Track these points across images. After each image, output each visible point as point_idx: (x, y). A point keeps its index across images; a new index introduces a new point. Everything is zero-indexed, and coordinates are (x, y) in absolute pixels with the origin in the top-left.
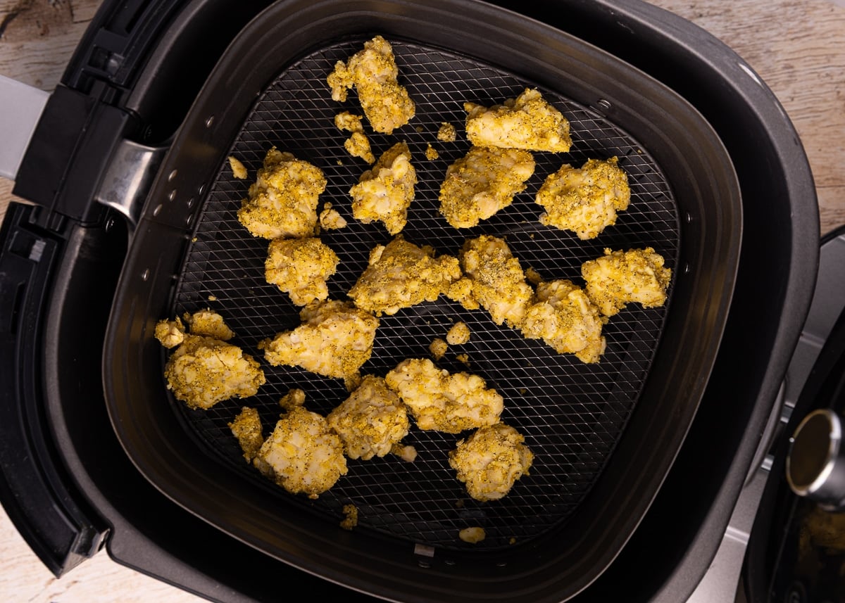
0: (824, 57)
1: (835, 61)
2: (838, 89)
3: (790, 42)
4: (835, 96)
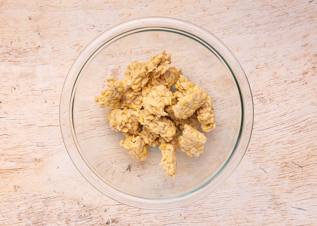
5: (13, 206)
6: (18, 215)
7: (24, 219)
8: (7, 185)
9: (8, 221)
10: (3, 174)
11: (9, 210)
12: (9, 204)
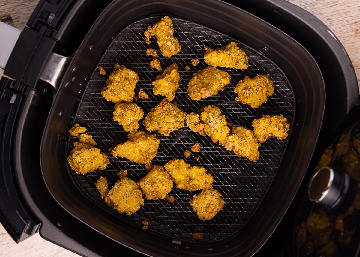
0: (344, 13)
1: (349, 15)
2: (351, 27)
3: (329, 8)
4: (351, 30)
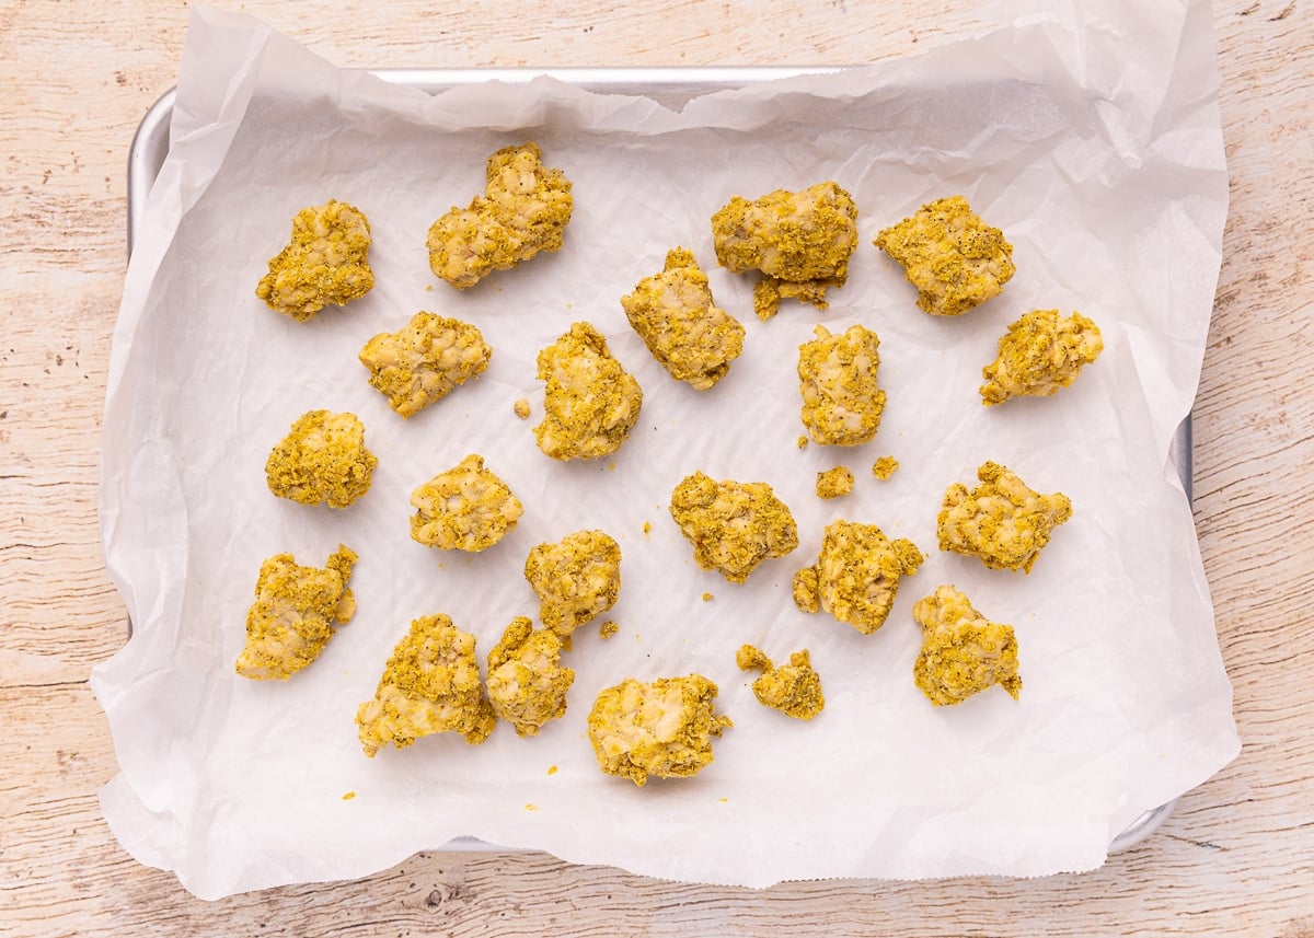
5: (54, 830)
6: (72, 868)
7: (96, 885)
8: (29, 748)
9: (31, 893)
10: (13, 704)
11: (35, 848)
12: (37, 823)
